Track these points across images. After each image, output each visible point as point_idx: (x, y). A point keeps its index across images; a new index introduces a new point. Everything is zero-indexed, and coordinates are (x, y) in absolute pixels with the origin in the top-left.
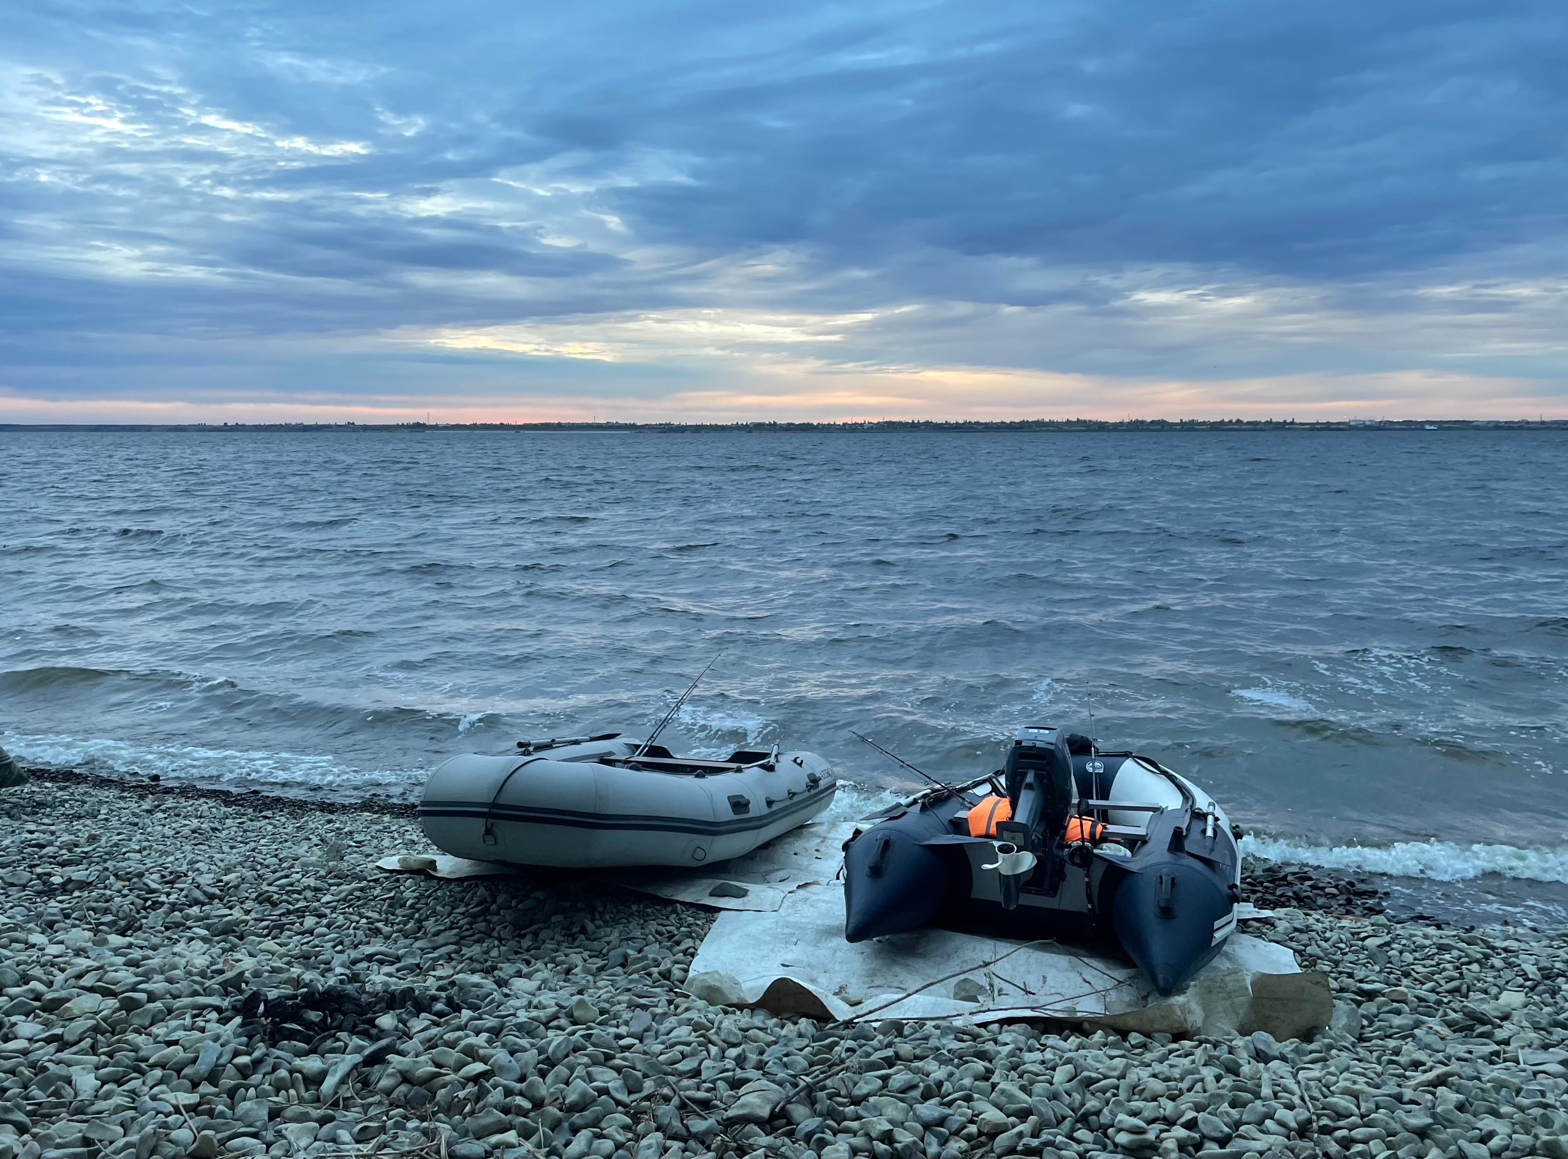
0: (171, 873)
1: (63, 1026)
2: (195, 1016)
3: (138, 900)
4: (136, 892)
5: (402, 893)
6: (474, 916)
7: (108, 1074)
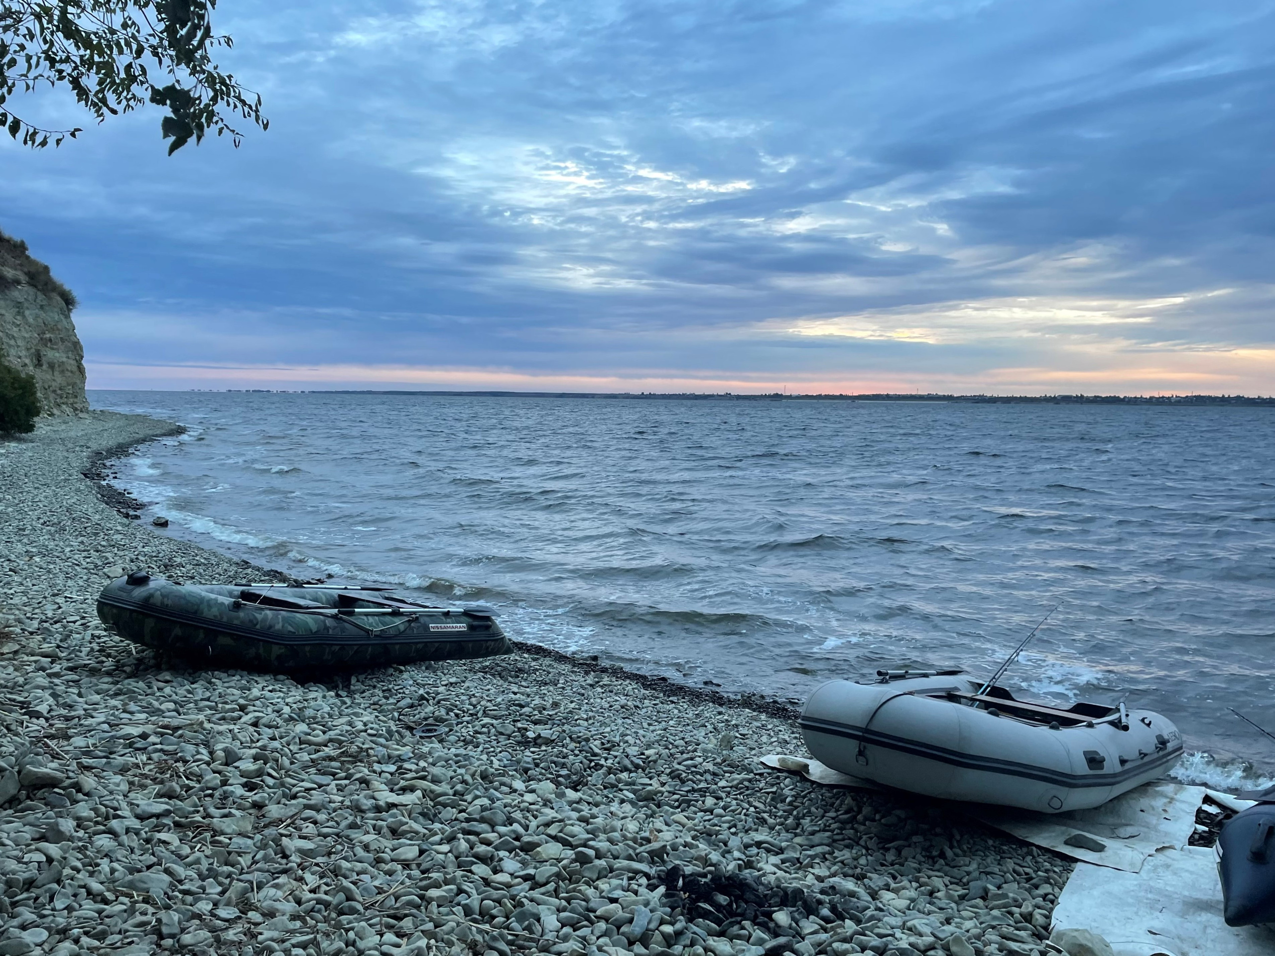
0: (608, 742)
1: (536, 868)
2: (630, 879)
3: (585, 760)
4: (584, 754)
5: (782, 789)
6: (843, 822)
7: (567, 918)
